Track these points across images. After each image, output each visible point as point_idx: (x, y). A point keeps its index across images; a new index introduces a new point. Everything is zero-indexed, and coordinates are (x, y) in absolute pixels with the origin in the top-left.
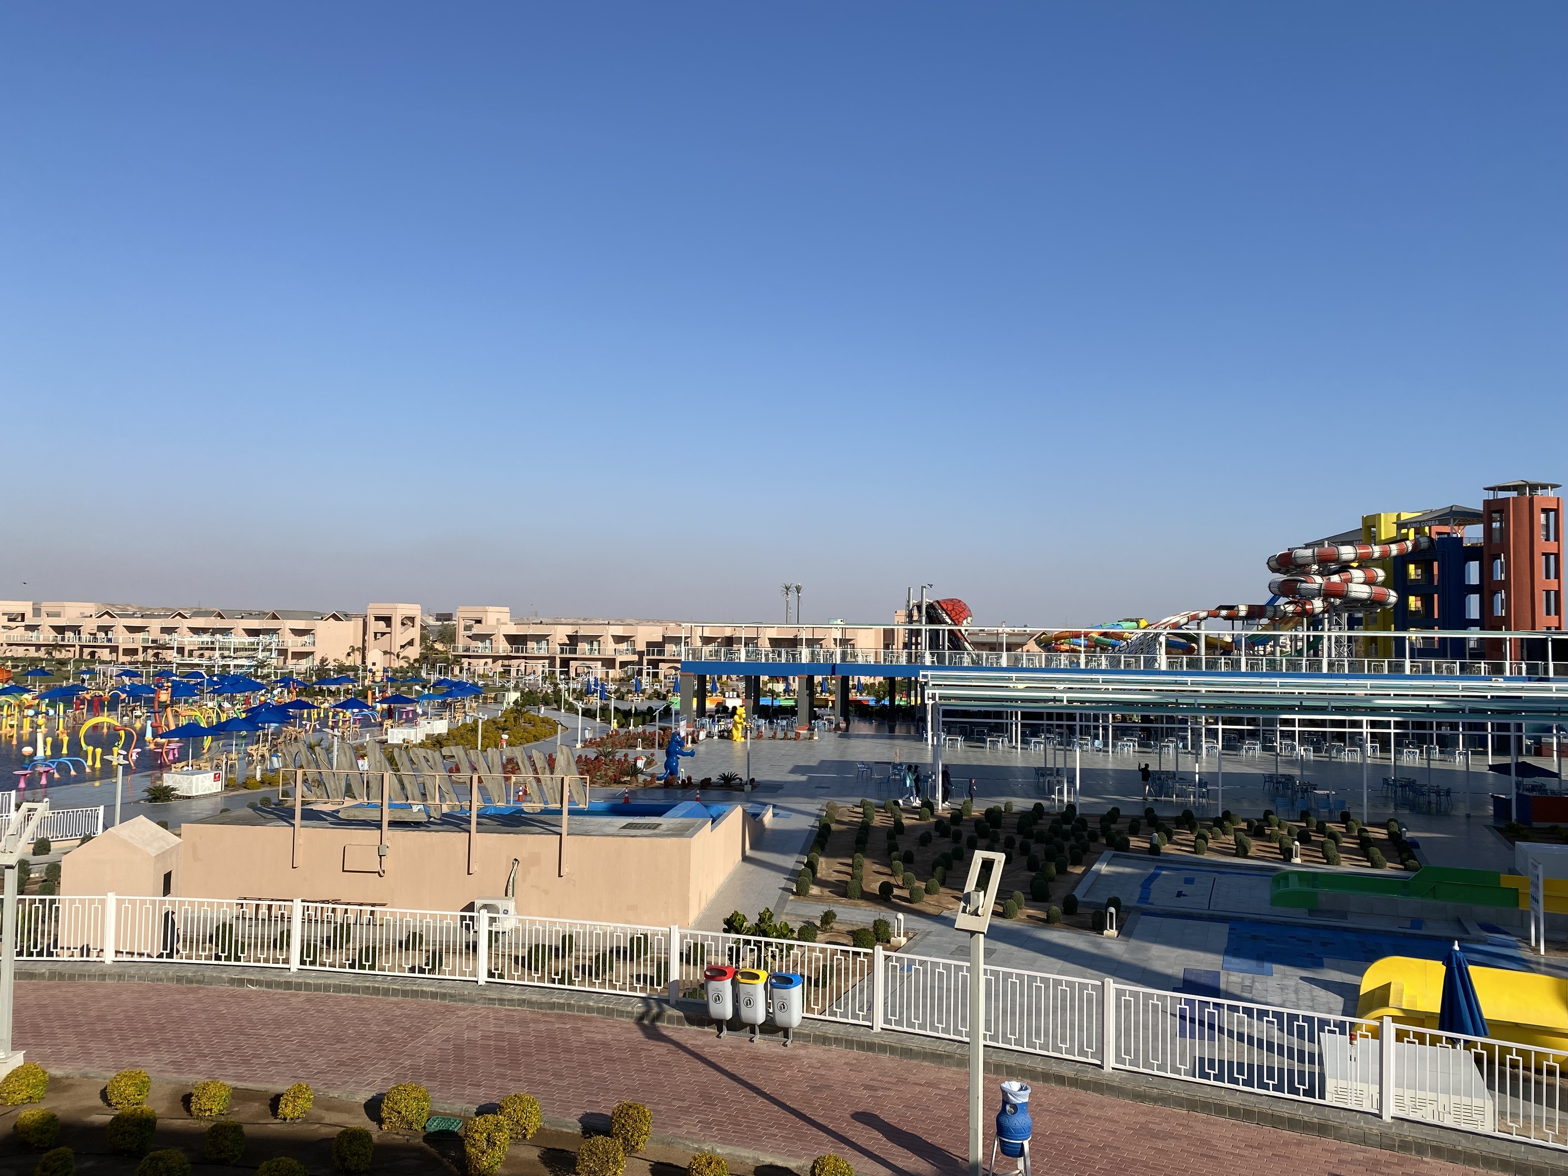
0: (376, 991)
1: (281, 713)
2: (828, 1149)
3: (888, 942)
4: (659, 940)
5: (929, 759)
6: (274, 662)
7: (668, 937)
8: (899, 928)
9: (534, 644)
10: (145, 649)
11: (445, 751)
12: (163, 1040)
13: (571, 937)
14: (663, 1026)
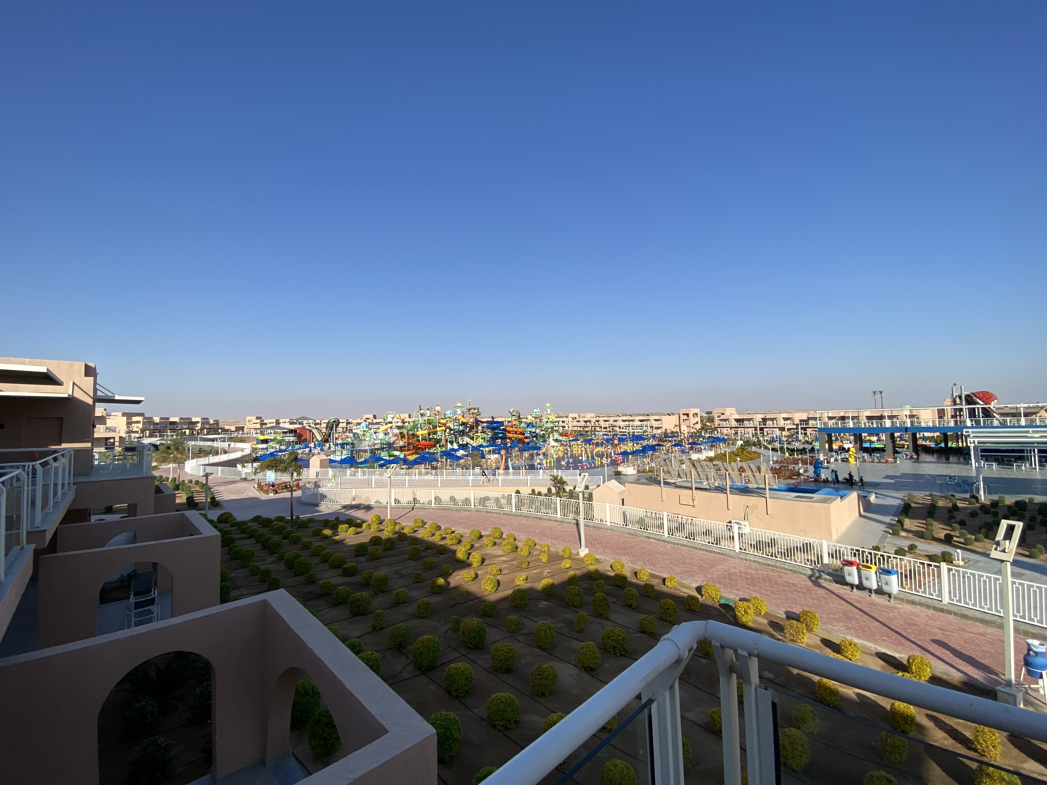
0: (696, 548)
1: (653, 448)
2: (918, 653)
3: (952, 563)
4: (817, 546)
5: (974, 474)
6: (649, 431)
7: (821, 545)
8: (958, 557)
9: (747, 422)
10: (609, 427)
11: (714, 463)
12: (627, 553)
13: (774, 539)
14: (821, 581)
